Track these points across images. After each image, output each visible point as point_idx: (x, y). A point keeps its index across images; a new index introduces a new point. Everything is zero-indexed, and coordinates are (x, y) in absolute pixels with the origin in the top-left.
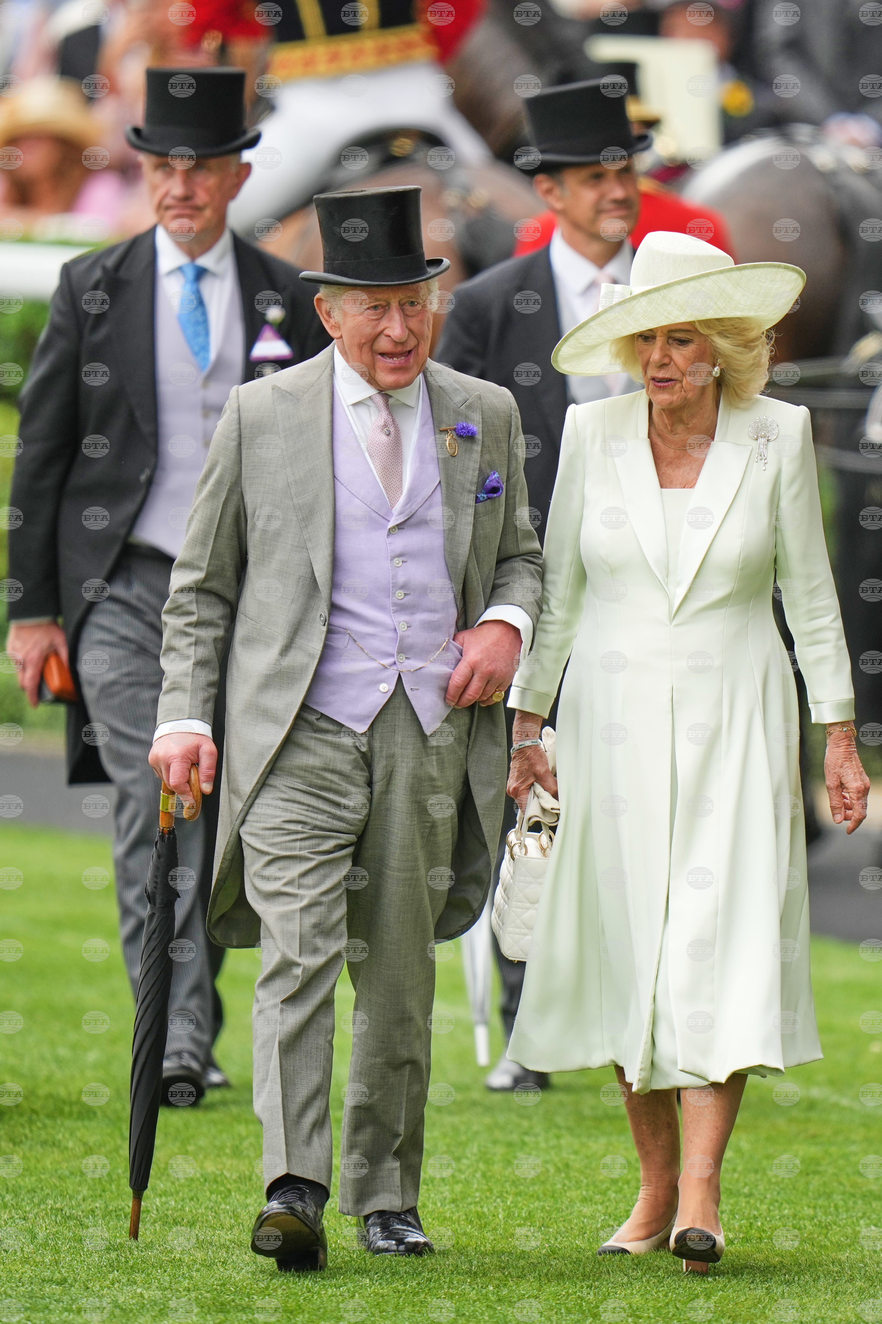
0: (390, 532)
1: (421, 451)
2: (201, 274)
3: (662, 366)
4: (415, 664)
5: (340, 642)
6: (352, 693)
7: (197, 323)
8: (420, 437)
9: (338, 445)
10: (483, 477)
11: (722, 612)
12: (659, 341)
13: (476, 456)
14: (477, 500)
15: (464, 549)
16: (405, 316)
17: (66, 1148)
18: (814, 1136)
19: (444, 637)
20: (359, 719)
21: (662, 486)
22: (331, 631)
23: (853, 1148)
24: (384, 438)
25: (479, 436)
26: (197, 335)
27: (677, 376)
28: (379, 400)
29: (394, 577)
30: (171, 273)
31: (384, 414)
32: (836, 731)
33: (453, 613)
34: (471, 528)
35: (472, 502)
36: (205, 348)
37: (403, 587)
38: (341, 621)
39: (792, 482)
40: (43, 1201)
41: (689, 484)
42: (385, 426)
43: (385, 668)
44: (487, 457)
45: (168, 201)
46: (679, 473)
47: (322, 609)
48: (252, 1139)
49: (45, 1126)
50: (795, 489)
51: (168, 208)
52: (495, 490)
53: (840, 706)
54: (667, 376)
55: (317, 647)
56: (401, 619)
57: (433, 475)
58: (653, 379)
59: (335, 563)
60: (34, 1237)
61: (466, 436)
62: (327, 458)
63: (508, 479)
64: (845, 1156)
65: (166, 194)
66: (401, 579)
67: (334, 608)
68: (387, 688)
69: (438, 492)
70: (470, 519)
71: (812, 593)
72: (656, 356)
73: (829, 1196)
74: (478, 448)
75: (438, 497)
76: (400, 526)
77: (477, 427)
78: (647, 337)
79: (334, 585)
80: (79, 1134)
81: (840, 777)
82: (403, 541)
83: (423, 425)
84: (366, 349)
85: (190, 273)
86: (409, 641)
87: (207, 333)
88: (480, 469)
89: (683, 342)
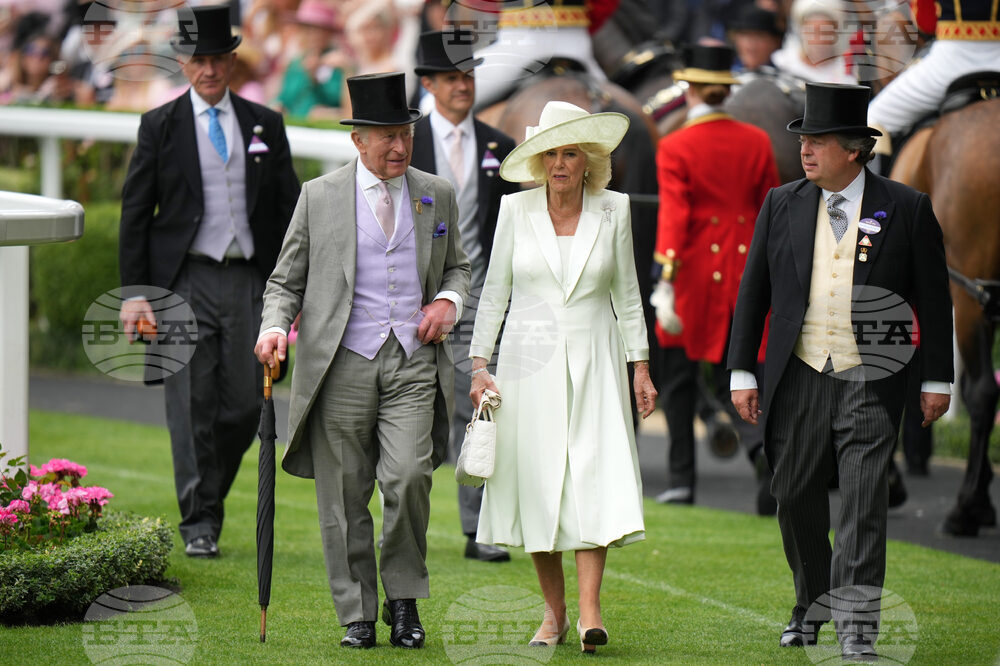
0: (387, 255)
1: (403, 211)
2: (218, 112)
3: (561, 168)
4: (399, 323)
5: (360, 313)
6: (366, 338)
7: (219, 138)
8: (403, 204)
9: (359, 210)
10: (436, 226)
11: (589, 301)
12: (559, 155)
13: (433, 214)
14: (433, 237)
15: (427, 262)
16: (403, 140)
17: (220, 604)
18: (622, 600)
19: (415, 309)
20: (370, 352)
21: (558, 235)
22: (354, 307)
23: (643, 606)
24: (385, 205)
25: (434, 203)
26: (220, 144)
27: (568, 174)
28: (383, 185)
29: (389, 278)
30: (201, 114)
31: (385, 193)
32: (639, 364)
33: (420, 296)
34: (430, 252)
35: (431, 238)
36: (225, 150)
37: (393, 283)
38: (360, 302)
39: (623, 232)
40: (207, 632)
41: (572, 233)
42: (386, 198)
43: (383, 326)
44: (438, 215)
45: (203, 78)
46: (564, 229)
47: (349, 296)
48: (320, 600)
49: (208, 593)
50: (624, 236)
51: (202, 82)
52: (443, 231)
53: (643, 352)
54: (564, 174)
55: (346, 316)
56: (392, 301)
57: (410, 223)
58: (555, 176)
59: (357, 271)
60: (202, 652)
61: (427, 203)
62: (353, 218)
63: (450, 227)
64: (639, 611)
65: (201, 75)
66: (393, 279)
67: (356, 295)
68: (384, 336)
69: (413, 232)
70: (430, 246)
71: (630, 292)
72: (558, 163)
73: (630, 632)
74: (433, 209)
75: (413, 235)
76: (392, 251)
77: (432, 198)
78: (551, 153)
79: (356, 283)
80: (226, 597)
81: (642, 388)
82: (393, 259)
83: (404, 198)
84: (382, 159)
85: (213, 113)
86: (396, 311)
87: (225, 143)
88: (435, 221)
89: (572, 155)
